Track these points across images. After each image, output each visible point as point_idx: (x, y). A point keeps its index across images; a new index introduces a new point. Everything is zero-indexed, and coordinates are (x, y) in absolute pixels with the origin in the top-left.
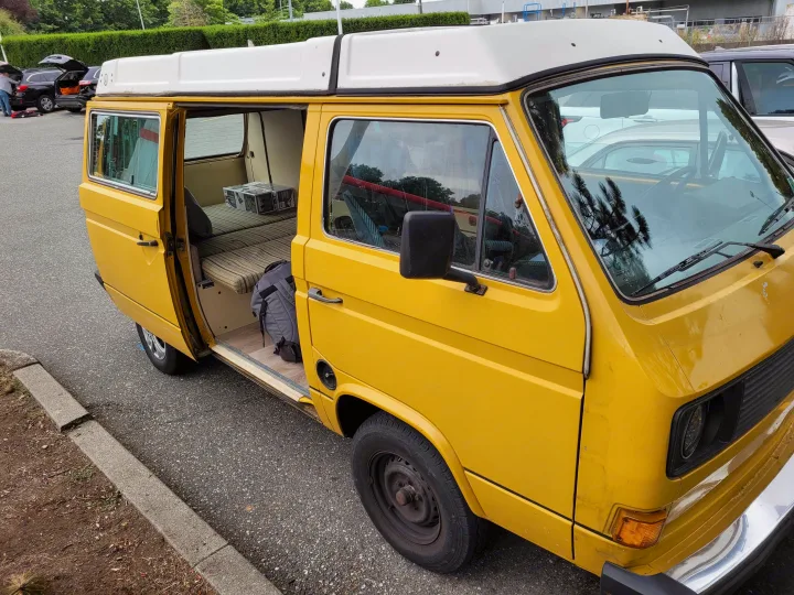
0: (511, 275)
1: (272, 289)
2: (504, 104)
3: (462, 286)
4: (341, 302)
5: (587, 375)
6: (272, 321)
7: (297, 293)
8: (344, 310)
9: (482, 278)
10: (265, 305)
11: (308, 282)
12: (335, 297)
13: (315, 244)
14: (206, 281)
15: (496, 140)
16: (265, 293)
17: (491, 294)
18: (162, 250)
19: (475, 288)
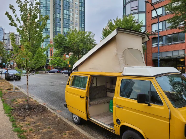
0: (155, 103)
2: (153, 79)
3: (147, 105)
4: (123, 108)
5: (170, 119)
7: (114, 106)
8: (124, 109)
9: (151, 104)
11: (116, 104)
12: (122, 107)
13: (118, 98)
14: (90, 105)
15: (152, 83)
17: (152, 106)
18: (85, 99)
19: (149, 105)
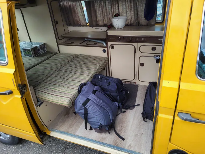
1: (88, 100)
6: (92, 116)
10: (86, 110)
14: (40, 102)
16: (85, 104)
18: (17, 96)
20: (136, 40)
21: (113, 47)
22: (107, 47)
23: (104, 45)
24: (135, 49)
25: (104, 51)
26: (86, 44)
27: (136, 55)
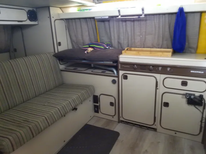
20: (158, 69)
21: (125, 77)
22: (118, 77)
23: (114, 74)
24: (157, 82)
25: (114, 82)
26: (92, 72)
27: (157, 90)
